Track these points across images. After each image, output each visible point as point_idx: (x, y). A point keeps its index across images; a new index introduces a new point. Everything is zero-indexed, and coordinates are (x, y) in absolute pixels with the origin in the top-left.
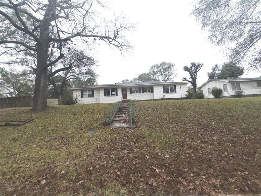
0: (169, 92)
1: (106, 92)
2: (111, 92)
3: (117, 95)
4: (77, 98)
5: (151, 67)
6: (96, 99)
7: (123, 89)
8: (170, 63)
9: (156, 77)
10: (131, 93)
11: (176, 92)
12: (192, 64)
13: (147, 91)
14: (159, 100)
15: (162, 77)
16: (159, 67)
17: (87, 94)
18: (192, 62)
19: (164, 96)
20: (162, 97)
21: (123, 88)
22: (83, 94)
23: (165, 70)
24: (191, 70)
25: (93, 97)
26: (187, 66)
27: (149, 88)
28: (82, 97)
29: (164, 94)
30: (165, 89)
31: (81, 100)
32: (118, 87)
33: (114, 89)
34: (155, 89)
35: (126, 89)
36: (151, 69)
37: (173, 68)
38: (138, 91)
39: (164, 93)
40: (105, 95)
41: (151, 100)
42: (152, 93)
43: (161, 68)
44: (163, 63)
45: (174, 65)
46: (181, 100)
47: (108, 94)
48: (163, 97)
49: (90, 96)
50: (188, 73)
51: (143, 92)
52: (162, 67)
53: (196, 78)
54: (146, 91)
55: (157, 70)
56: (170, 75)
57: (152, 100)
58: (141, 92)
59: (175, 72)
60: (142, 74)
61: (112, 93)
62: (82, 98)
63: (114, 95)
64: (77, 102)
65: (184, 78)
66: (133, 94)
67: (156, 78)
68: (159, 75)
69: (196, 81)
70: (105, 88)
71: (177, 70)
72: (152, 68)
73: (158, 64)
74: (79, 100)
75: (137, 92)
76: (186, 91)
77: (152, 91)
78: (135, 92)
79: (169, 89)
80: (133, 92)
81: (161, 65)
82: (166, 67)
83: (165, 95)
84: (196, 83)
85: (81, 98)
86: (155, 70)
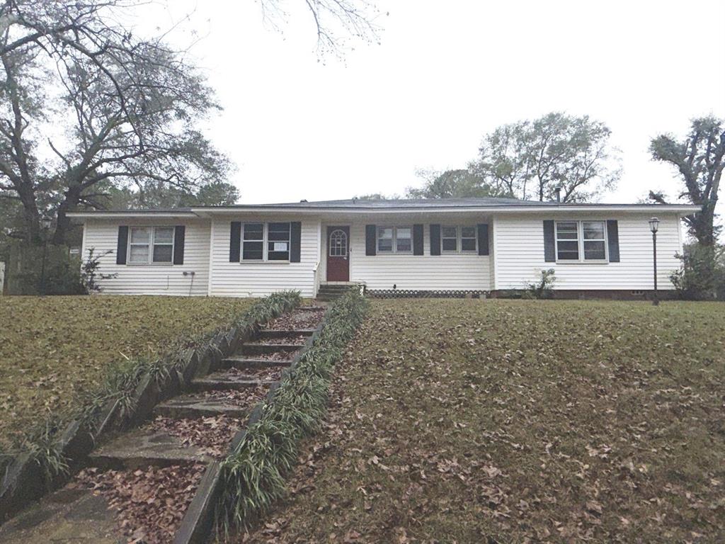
0: (576, 256)
1: (242, 241)
2: (265, 241)
3: (296, 258)
4: (93, 265)
5: (491, 136)
6: (193, 274)
7: (334, 228)
8: (587, 117)
9: (510, 186)
10: (370, 252)
11: (615, 258)
12: (697, 124)
13: (459, 246)
14: (519, 297)
15: (541, 186)
16: (529, 137)
17: (148, 246)
18: (698, 118)
19: (550, 277)
20: (536, 282)
21: (332, 225)
22: (129, 244)
23: (558, 151)
24: (692, 157)
25: (179, 260)
26: (671, 137)
27: (467, 231)
28: (121, 260)
29: (551, 265)
30: (556, 240)
31: (115, 276)
32: (301, 215)
33: (285, 226)
34: (502, 237)
35: (347, 229)
36: (488, 144)
37: (600, 144)
38: (409, 240)
39: (547, 260)
40: (234, 258)
41: (476, 295)
42: (485, 258)
43: (539, 140)
44: (552, 118)
45: (606, 130)
46: (656, 303)
47: (253, 253)
48: (544, 281)
49: (160, 256)
50: (676, 168)
51: (435, 252)
52: (545, 136)
53: (715, 198)
54: (451, 246)
55: (518, 150)
56: (583, 180)
57: (483, 297)
58: (427, 248)
59: (606, 166)
60: (449, 174)
61: (271, 246)
62: (122, 268)
63: (281, 256)
64: (92, 282)
65: (652, 196)
66: (381, 258)
67: (514, 189)
68: (527, 177)
69: (713, 209)
70: (236, 220)
71: (620, 155)
72: (495, 140)
73: (526, 123)
74: (105, 274)
75: (403, 247)
76: (677, 256)
77: (485, 249)
78: (395, 248)
79: (581, 240)
80: (381, 249)
81: (538, 126)
82: (562, 137)
83: (552, 272)
84: (716, 223)
85: (118, 263)
86: (511, 153)
